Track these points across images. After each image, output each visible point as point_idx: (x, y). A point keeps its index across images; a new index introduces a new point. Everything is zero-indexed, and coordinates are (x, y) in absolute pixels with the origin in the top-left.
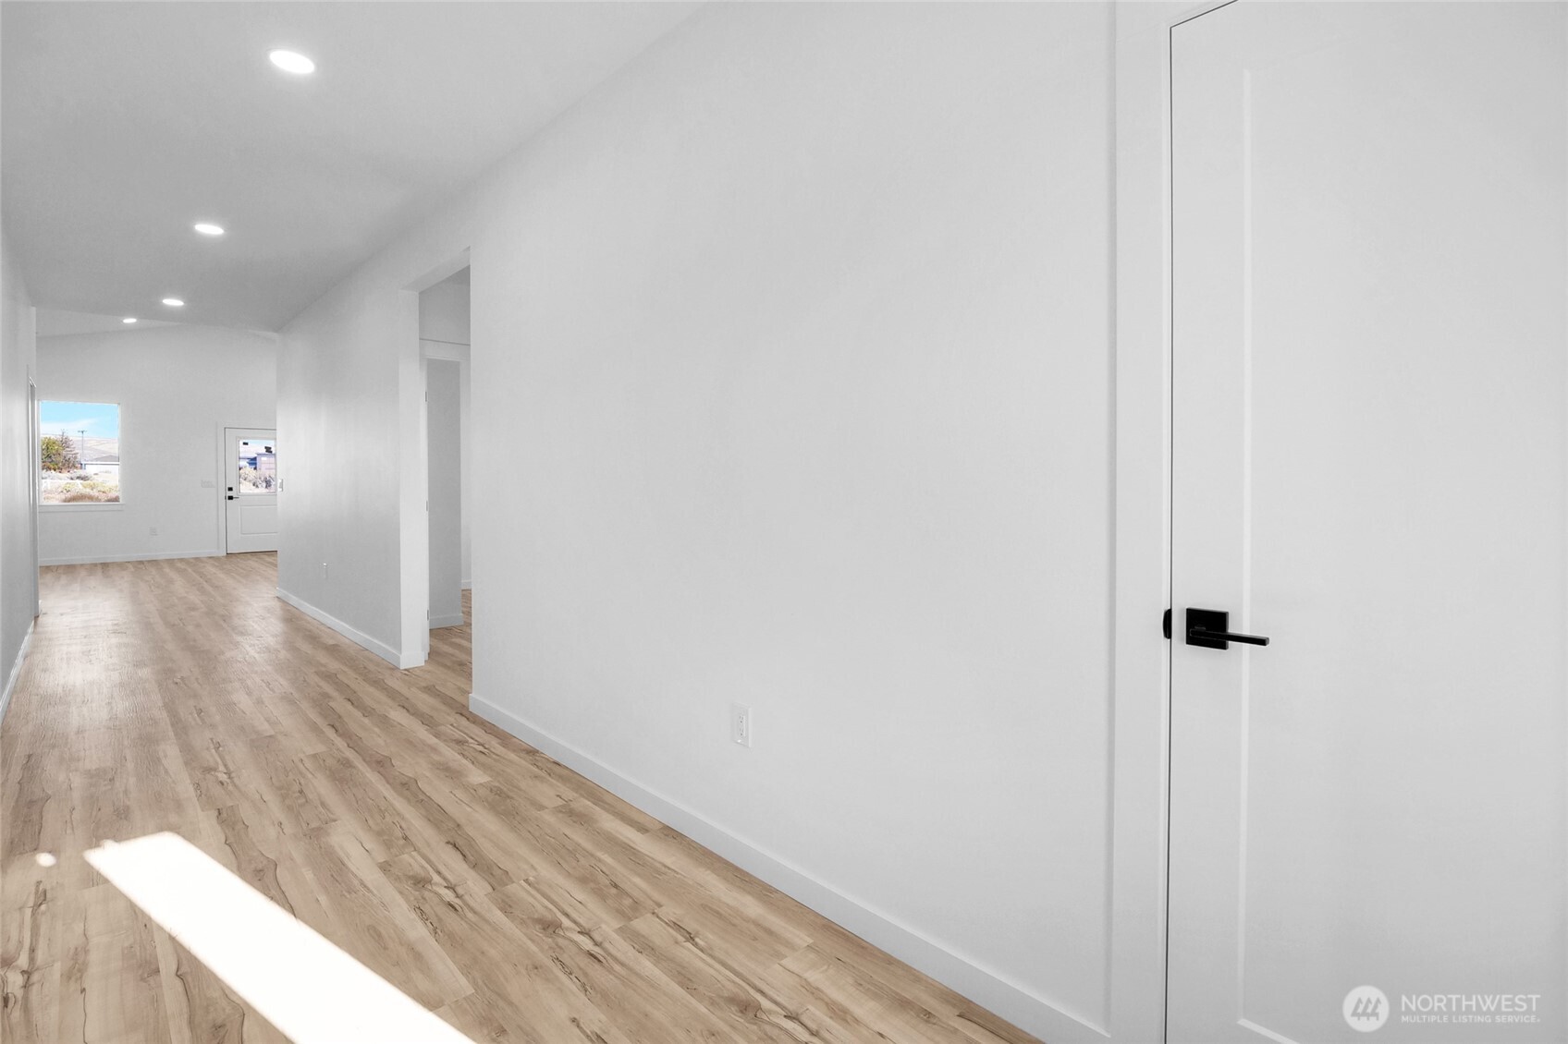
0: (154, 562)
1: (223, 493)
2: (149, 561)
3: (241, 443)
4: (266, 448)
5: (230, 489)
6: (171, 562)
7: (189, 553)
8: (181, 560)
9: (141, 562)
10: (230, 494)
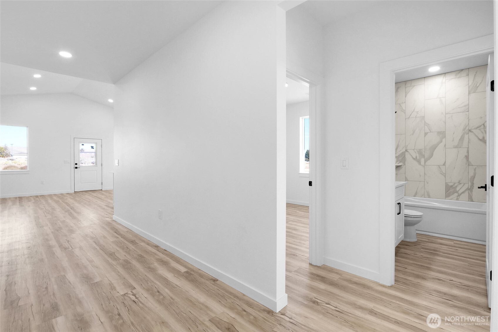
0: (43, 196)
1: (73, 166)
2: (41, 196)
3: (81, 144)
4: (91, 146)
5: (76, 164)
6: (50, 196)
7: (57, 192)
8: (55, 195)
9: (37, 196)
10: (76, 166)
